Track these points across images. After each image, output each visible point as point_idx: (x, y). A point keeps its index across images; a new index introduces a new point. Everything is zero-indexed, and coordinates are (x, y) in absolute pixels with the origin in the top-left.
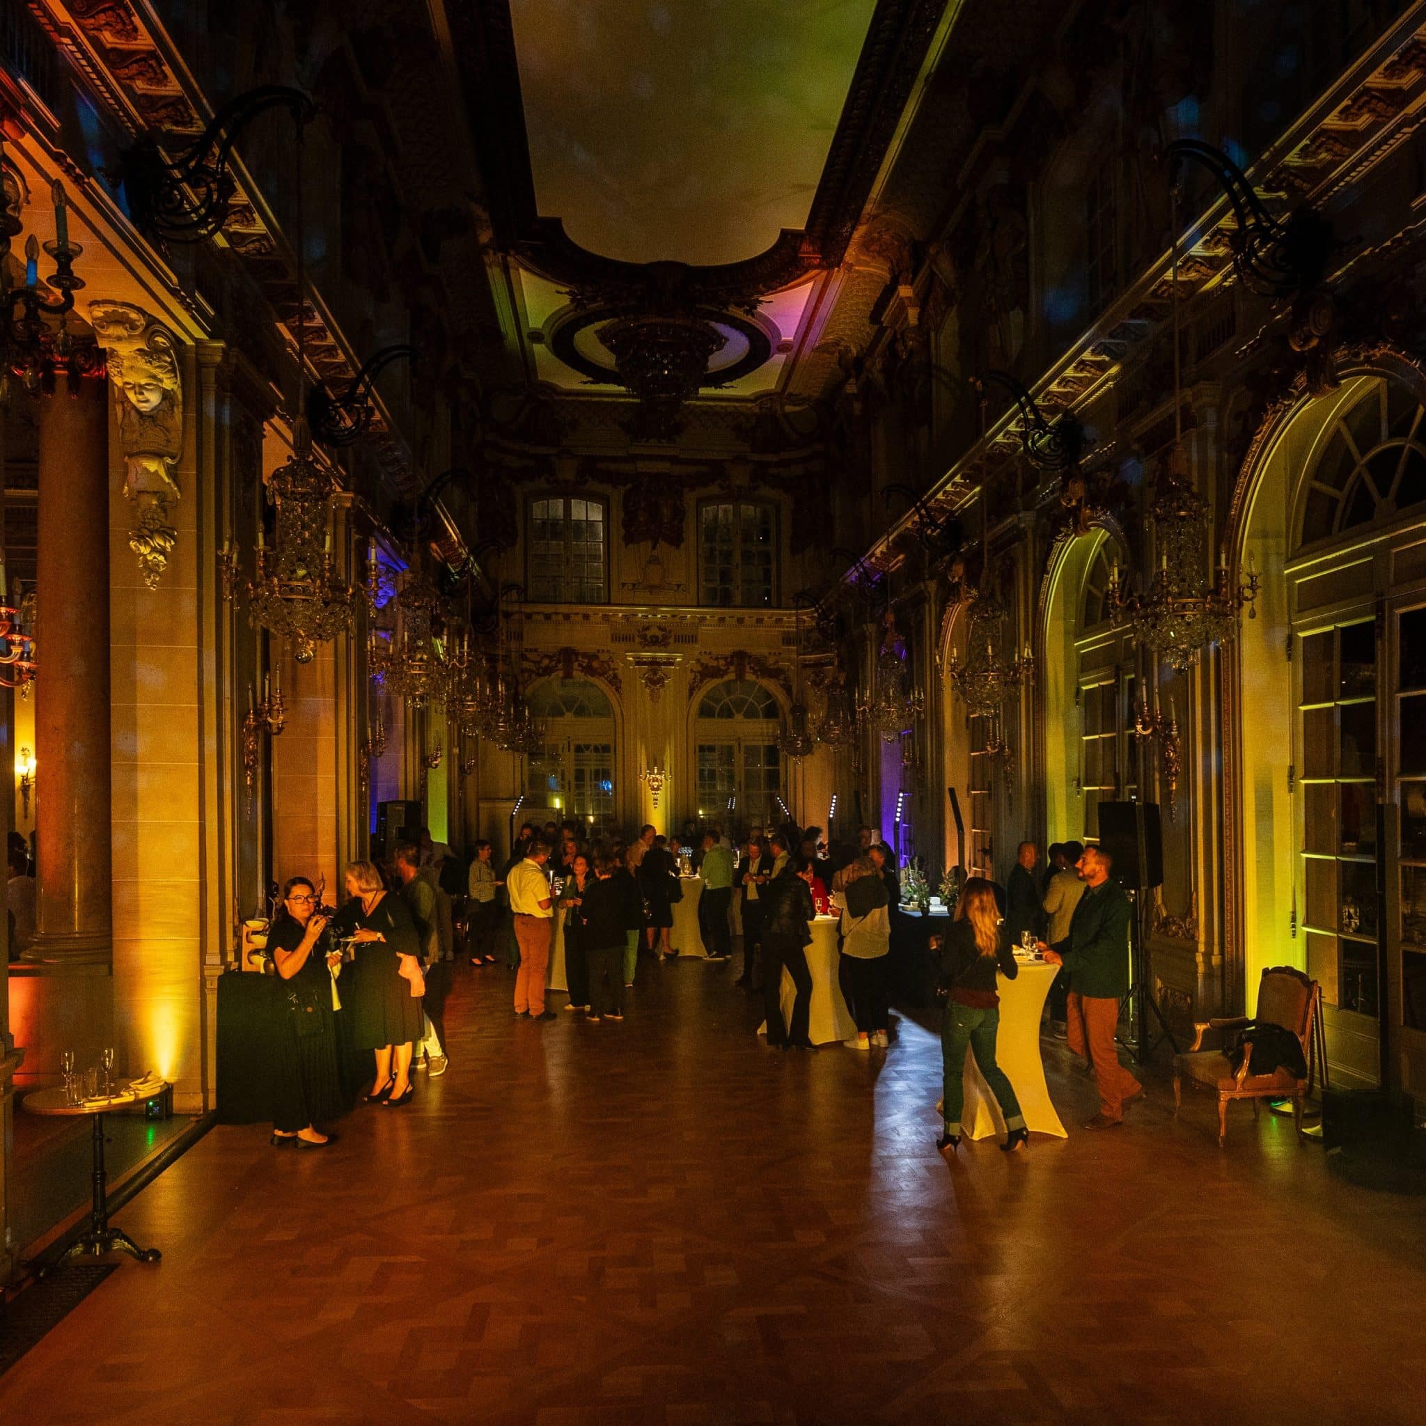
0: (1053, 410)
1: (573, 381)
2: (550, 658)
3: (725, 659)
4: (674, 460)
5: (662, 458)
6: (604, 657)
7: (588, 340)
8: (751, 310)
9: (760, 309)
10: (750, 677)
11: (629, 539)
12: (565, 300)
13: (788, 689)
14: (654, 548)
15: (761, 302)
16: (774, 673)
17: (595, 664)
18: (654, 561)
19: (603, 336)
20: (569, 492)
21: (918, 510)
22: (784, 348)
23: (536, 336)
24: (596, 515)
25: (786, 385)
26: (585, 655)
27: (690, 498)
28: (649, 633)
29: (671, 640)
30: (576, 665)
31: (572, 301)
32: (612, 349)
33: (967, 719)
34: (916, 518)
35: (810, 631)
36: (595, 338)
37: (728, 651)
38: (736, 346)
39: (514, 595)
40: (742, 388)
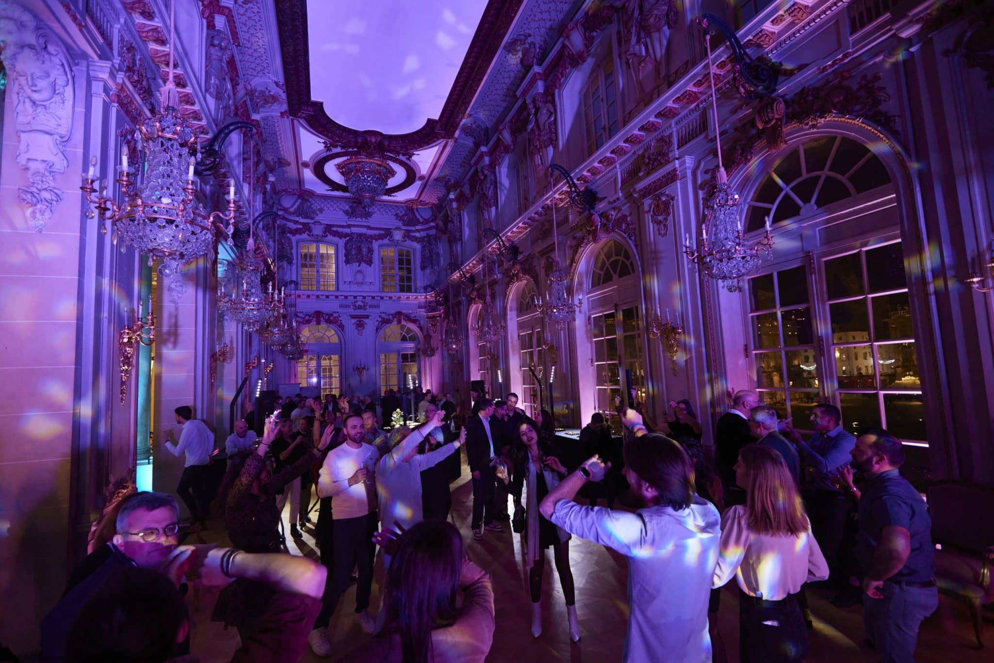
1: (321, 189)
2: (310, 316)
3: (392, 315)
4: (369, 228)
5: (363, 226)
6: (335, 315)
7: (331, 170)
8: (410, 156)
9: (414, 158)
10: (403, 322)
11: (347, 262)
12: (321, 147)
13: (421, 328)
14: (359, 266)
15: (414, 154)
16: (414, 321)
17: (332, 318)
18: (359, 272)
19: (339, 167)
20: (318, 240)
22: (422, 178)
23: (306, 165)
24: (331, 251)
25: (419, 197)
26: (327, 314)
27: (375, 245)
28: (357, 304)
29: (368, 307)
30: (322, 319)
31: (325, 147)
32: (342, 173)
35: (430, 302)
36: (334, 168)
37: (393, 312)
38: (400, 175)
39: (293, 286)
40: (401, 196)
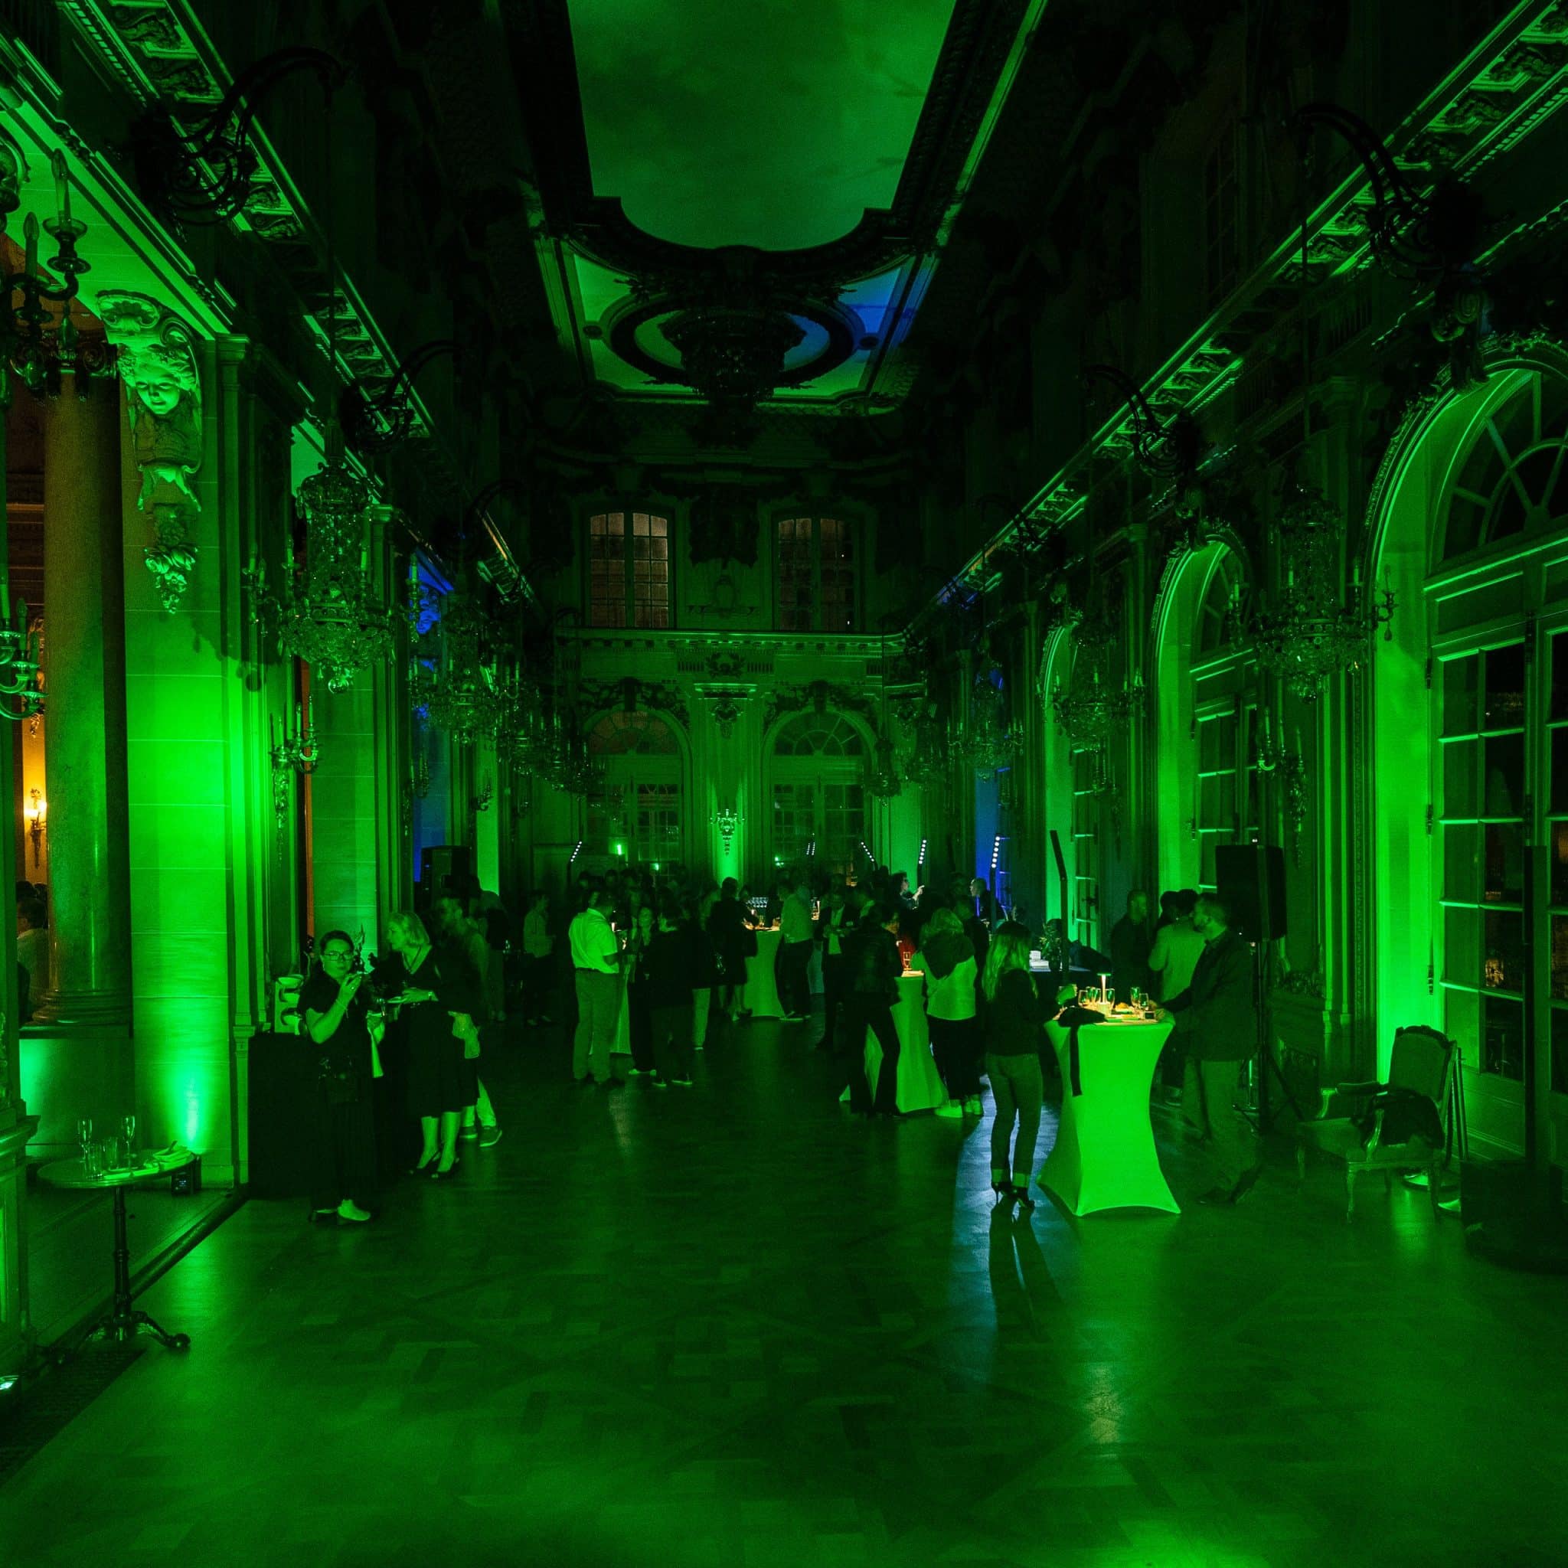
0: (1167, 410)
1: (634, 381)
2: (611, 689)
3: (804, 690)
4: (747, 469)
5: (734, 467)
6: (670, 688)
7: (650, 335)
8: (834, 295)
9: (843, 299)
10: (831, 709)
11: (696, 557)
12: (625, 290)
13: (872, 721)
14: (724, 566)
15: (842, 291)
16: (859, 705)
17: (660, 696)
18: (725, 580)
19: (668, 330)
20: (630, 506)
21: (1017, 523)
22: (869, 342)
23: (593, 331)
24: (660, 530)
25: (870, 386)
26: (648, 686)
27: (764, 513)
28: (720, 661)
29: (744, 669)
30: (638, 697)
31: (633, 291)
32: (677, 344)
33: (1071, 753)
34: (1015, 532)
35: (897, 659)
36: (658, 332)
37: (805, 680)
38: (815, 340)
39: (570, 620)
